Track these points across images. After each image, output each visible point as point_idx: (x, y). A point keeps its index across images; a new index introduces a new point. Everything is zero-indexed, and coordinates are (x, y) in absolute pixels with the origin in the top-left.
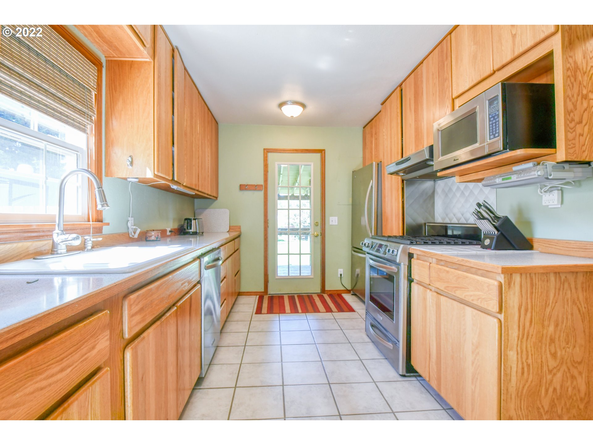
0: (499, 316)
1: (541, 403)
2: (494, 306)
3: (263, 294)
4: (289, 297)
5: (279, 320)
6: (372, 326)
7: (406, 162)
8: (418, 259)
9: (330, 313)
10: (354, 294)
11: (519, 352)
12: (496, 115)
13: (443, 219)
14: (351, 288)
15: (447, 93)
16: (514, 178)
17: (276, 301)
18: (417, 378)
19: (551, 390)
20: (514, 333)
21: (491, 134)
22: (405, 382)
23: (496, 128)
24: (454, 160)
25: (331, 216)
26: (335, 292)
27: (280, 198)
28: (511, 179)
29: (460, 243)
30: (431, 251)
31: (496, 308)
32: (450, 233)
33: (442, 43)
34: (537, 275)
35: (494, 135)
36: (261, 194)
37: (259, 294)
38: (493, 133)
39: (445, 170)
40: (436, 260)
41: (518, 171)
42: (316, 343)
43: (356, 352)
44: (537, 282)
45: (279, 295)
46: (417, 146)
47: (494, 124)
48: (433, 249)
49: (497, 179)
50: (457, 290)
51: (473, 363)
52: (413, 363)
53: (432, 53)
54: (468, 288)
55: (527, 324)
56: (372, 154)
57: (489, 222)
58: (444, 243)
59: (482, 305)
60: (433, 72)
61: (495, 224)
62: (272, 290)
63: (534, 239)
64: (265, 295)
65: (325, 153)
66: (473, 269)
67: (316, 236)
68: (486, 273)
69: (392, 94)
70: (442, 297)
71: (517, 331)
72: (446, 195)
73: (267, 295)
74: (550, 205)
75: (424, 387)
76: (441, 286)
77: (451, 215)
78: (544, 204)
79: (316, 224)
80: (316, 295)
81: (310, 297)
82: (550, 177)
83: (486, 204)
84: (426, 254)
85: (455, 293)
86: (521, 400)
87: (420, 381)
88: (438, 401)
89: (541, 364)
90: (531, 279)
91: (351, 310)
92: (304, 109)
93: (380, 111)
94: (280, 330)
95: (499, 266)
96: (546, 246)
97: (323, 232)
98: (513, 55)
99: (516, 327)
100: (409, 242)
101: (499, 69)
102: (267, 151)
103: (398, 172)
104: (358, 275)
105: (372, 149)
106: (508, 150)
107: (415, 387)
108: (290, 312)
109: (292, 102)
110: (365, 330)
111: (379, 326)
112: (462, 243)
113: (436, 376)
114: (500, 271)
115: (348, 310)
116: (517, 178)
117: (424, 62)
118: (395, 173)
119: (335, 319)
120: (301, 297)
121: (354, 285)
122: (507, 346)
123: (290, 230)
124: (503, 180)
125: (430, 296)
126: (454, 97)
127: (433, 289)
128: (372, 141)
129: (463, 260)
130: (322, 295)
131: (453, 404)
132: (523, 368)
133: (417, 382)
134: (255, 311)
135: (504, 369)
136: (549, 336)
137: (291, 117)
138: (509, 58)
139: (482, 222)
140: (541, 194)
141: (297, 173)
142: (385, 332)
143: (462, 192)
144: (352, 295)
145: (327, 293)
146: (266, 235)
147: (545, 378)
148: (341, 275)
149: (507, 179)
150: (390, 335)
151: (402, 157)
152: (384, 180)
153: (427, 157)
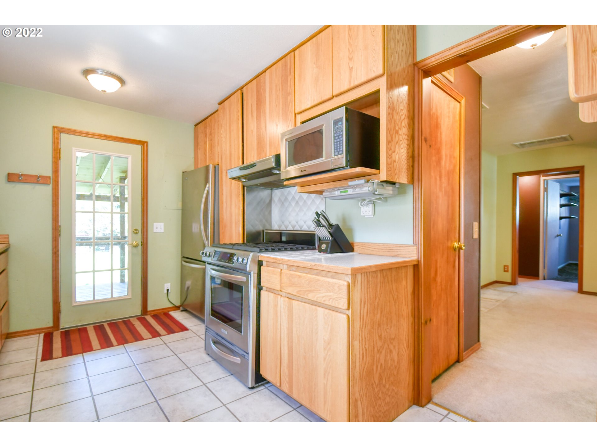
0: (347, 312)
1: (374, 380)
2: (343, 304)
3: (52, 329)
4: (95, 328)
5: (84, 362)
6: (215, 343)
7: (251, 168)
8: (267, 266)
9: (158, 338)
10: (185, 310)
11: (361, 340)
12: (340, 135)
13: (280, 226)
14: (181, 304)
15: (290, 107)
16: (350, 191)
17: (75, 337)
18: (265, 386)
19: (379, 366)
20: (357, 325)
21: (336, 151)
22: (255, 393)
23: (340, 146)
24: (302, 171)
25: (155, 223)
26: (161, 311)
27: (81, 197)
28: (348, 192)
29: (300, 248)
30: (282, 258)
31: (346, 306)
32: (284, 239)
33: (287, 57)
34: (370, 273)
35: (338, 152)
36: (48, 189)
37: (44, 330)
38: (337, 150)
39: (290, 180)
40: (287, 266)
41: (353, 186)
42: (145, 380)
43: (198, 377)
44: (371, 279)
45: (78, 328)
46: (259, 153)
47: (338, 143)
48: (283, 256)
49: (336, 191)
50: (309, 293)
51: (325, 359)
52: (263, 372)
53: (276, 64)
54: (320, 291)
55: (365, 314)
56: (206, 155)
57: (326, 229)
58: (288, 249)
59: (333, 304)
60: (276, 84)
61: (330, 231)
62: (66, 323)
63: (354, 243)
64: (55, 331)
65: (147, 146)
66: (324, 272)
67: (136, 246)
68: (336, 274)
69: (232, 95)
70: (294, 301)
71: (359, 322)
72: (283, 204)
73: (59, 330)
74: (366, 216)
75: (273, 393)
76: (292, 290)
77: (287, 223)
78: (362, 215)
79: (135, 232)
80: (135, 318)
81: (127, 322)
82: (376, 193)
83: (323, 213)
84: (278, 260)
85: (307, 296)
86: (362, 381)
87: (268, 388)
88: (288, 403)
89: (373, 347)
90: (367, 277)
91: (183, 329)
92: (122, 86)
93: (217, 111)
94: (87, 375)
95: (348, 268)
96: (363, 249)
97: (145, 242)
98: (350, 85)
99: (358, 319)
100: (258, 249)
101: (337, 96)
102: (58, 131)
103: (240, 178)
104: (188, 288)
105: (205, 150)
106: (349, 167)
107: (265, 396)
108: (100, 348)
109: (105, 72)
110: (204, 348)
111: (223, 341)
112: (302, 248)
113: (287, 380)
114: (349, 272)
115: (180, 330)
116: (353, 192)
117: (267, 71)
118: (237, 178)
119: (165, 344)
120: (113, 325)
121: (184, 299)
122: (354, 336)
123: (96, 239)
124: (341, 192)
125: (282, 301)
126: (296, 112)
127: (284, 294)
128: (206, 142)
129: (316, 264)
130: (144, 317)
131: (305, 402)
132: (363, 354)
133: (266, 389)
134: (40, 356)
135: (352, 359)
136: (377, 322)
137: (103, 91)
138: (346, 88)
139: (321, 230)
140: (361, 206)
141: (102, 167)
142: (230, 346)
143: (305, 201)
144: (182, 311)
145: (149, 314)
146: (56, 247)
147: (375, 357)
148: (168, 290)
149: (344, 192)
150: (237, 348)
151: (243, 163)
152: (222, 185)
153: (273, 165)
